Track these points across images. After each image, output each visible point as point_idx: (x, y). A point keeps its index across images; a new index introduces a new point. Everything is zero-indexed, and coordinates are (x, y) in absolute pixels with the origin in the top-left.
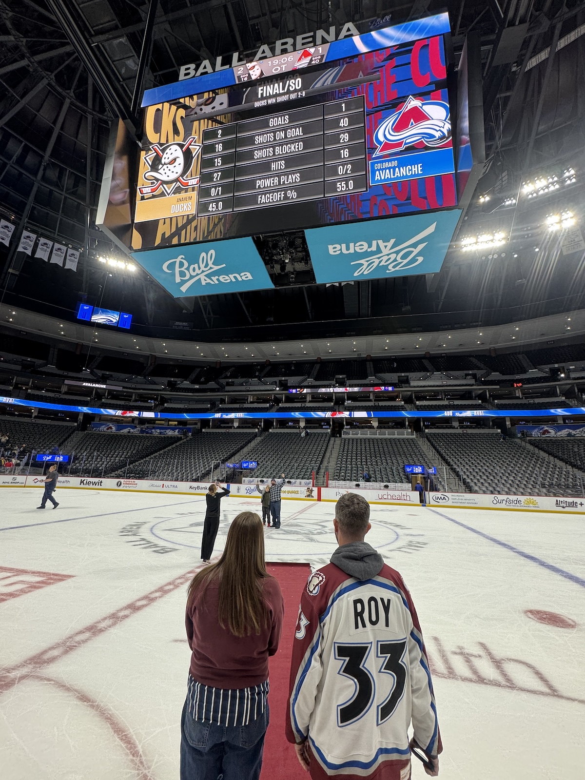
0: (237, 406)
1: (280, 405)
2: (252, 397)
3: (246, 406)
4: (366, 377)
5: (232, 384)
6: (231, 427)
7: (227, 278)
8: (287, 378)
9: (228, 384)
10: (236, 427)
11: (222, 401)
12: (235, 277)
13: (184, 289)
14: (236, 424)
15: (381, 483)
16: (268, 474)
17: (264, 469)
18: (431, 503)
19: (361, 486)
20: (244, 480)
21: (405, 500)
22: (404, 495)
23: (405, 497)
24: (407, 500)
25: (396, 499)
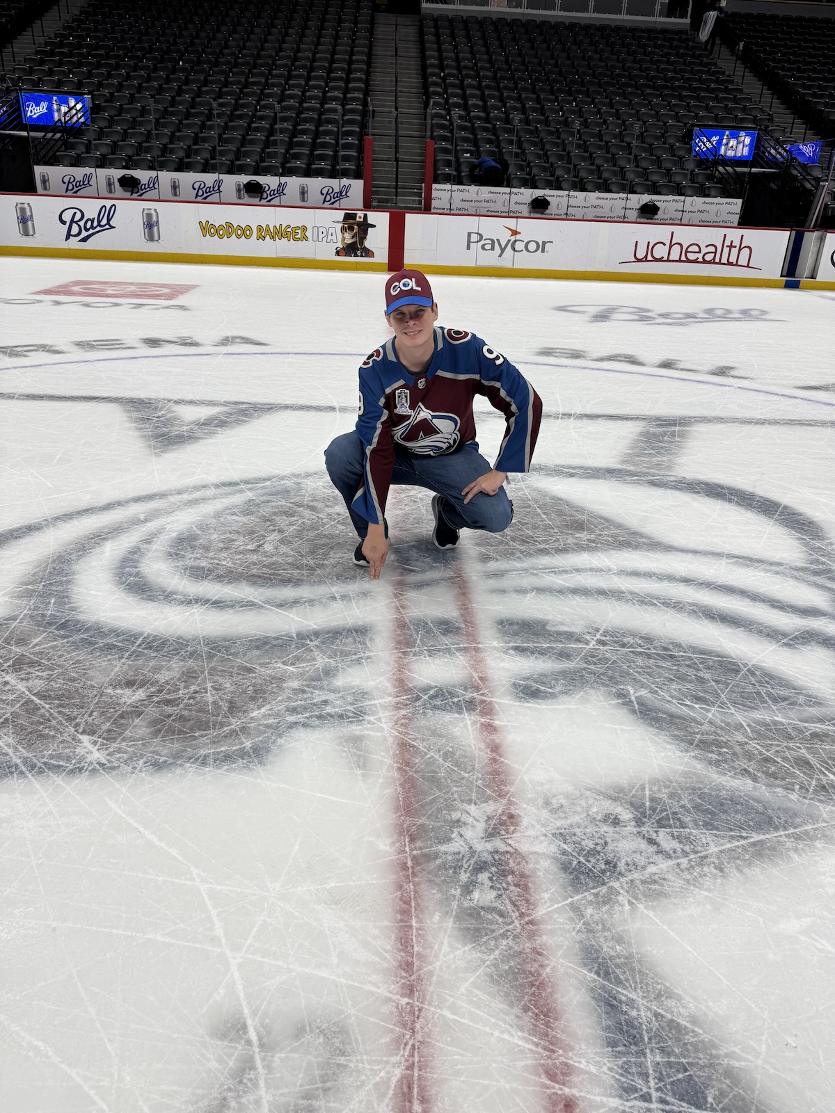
15: (630, 196)
16: (148, 150)
17: (125, 131)
18: (821, 277)
19: (552, 209)
20: (44, 176)
21: (731, 264)
22: (731, 246)
23: (735, 251)
24: (737, 265)
25: (701, 260)
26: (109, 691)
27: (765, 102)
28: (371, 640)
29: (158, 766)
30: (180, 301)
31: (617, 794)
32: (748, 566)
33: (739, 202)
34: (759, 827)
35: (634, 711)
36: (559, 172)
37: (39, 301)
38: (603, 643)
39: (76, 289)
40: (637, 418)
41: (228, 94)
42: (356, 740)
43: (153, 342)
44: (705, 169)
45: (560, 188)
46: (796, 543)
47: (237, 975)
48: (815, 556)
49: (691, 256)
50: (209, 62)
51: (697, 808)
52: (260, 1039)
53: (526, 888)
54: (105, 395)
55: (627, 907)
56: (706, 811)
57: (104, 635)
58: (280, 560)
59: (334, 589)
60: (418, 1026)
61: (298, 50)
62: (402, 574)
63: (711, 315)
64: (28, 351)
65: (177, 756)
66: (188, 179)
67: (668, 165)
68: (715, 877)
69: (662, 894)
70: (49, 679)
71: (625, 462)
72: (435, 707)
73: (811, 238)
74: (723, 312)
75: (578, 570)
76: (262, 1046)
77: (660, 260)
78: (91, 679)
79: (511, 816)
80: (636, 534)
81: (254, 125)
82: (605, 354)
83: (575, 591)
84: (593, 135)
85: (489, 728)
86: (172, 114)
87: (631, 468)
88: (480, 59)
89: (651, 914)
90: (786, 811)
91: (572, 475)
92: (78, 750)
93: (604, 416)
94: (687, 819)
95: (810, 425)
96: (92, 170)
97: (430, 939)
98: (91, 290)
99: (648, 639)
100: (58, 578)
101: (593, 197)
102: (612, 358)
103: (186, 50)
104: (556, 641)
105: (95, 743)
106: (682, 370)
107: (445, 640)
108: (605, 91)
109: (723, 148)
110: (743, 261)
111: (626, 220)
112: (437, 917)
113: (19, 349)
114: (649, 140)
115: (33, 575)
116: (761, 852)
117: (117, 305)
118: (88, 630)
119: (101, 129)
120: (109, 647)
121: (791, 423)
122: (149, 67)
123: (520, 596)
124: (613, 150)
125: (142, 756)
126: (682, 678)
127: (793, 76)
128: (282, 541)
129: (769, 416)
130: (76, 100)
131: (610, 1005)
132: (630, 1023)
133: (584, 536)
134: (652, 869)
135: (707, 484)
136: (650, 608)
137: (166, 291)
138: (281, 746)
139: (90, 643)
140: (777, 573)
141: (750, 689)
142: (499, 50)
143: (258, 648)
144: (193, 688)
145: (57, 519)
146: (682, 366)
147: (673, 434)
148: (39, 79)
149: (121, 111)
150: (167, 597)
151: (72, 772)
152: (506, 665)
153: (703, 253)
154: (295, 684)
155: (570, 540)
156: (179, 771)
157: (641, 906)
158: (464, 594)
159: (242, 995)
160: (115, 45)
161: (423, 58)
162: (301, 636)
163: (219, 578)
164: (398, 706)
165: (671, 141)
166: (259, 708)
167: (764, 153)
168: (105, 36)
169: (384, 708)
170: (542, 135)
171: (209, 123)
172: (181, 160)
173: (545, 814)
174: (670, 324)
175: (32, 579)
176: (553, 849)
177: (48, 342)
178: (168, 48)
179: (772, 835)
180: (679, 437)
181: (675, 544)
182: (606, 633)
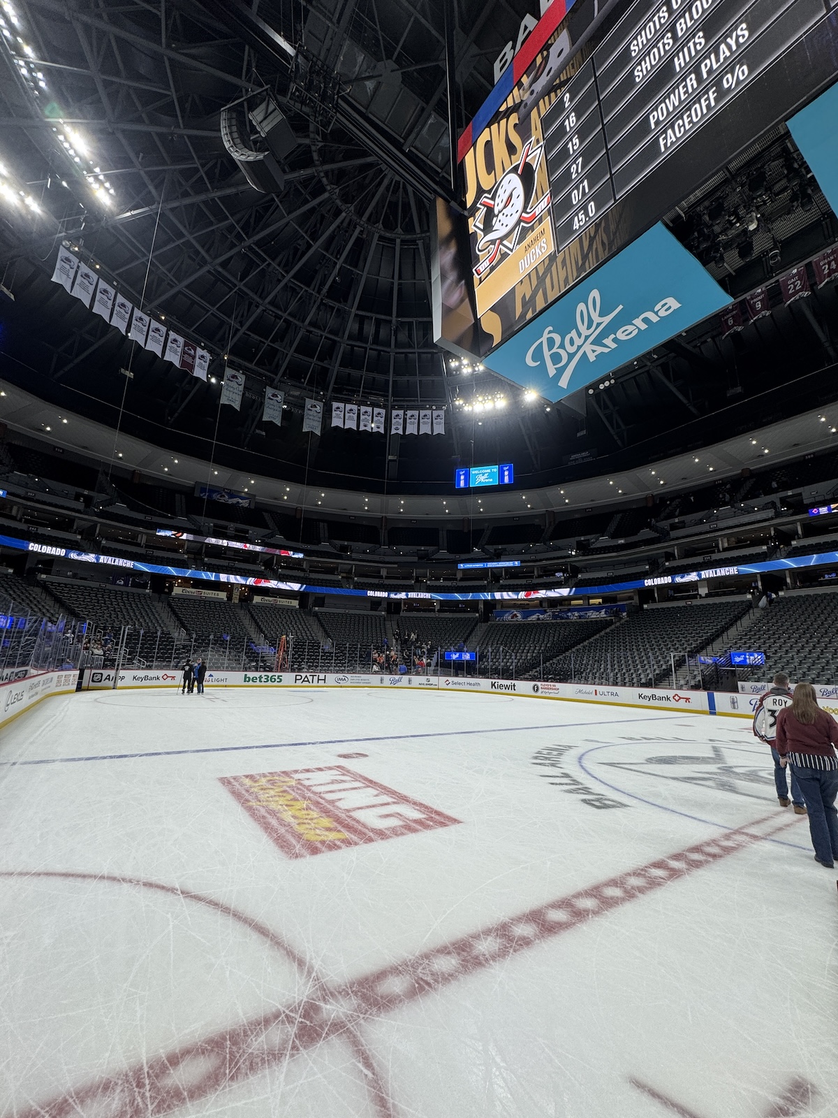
0: (699, 559)
1: (794, 543)
2: (725, 540)
3: (715, 556)
5: (683, 525)
6: (694, 597)
7: (630, 328)
8: (798, 490)
9: (674, 527)
10: (703, 595)
11: (670, 556)
12: (646, 320)
13: (563, 383)
14: (703, 591)
20: (742, 686)
86: (810, 658)
96: (766, 684)
103: (819, 627)
119: (770, 666)
130: (758, 654)
148: (740, 646)
149: (781, 658)
160: (778, 629)
168: (773, 625)
178: (808, 627)
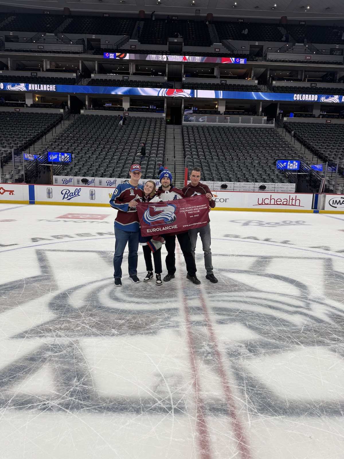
0: (28, 74)
1: (92, 76)
3: (40, 74)
4: (209, 44)
5: (16, 39)
6: (22, 105)
8: (99, 37)
9: (8, 39)
10: (29, 105)
14: (29, 101)
15: (255, 183)
16: (91, 170)
17: (83, 164)
18: (326, 209)
19: (228, 188)
20: (56, 179)
21: (293, 205)
22: (292, 199)
23: (294, 201)
24: (295, 205)
25: (282, 204)
26: (116, 320)
27: (303, 150)
28: (179, 311)
29: (132, 335)
30: (105, 220)
31: (242, 342)
32: (283, 296)
33: (295, 184)
34: (275, 348)
35: (247, 327)
36: (231, 176)
37: (59, 221)
38: (241, 313)
39: (70, 216)
40: (255, 256)
41: (118, 152)
42: (178, 331)
43: (101, 234)
44: (282, 174)
45: (231, 181)
46: (299, 291)
47: (157, 368)
48: (303, 294)
49: (278, 203)
50: (111, 142)
51: (261, 345)
52: (164, 377)
53: (219, 357)
54: (91, 250)
55: (242, 360)
56: (263, 345)
57: (111, 309)
58: (152, 293)
59: (167, 300)
60: (196, 376)
61: (141, 138)
62: (185, 296)
63: (285, 223)
64: (62, 237)
65: (136, 333)
66: (105, 180)
67: (269, 172)
68: (263, 356)
69: (250, 359)
70: (100, 318)
71: (250, 269)
72: (196, 325)
73: (321, 196)
74: (289, 222)
75: (235, 296)
76: (165, 378)
77: (267, 204)
78: (111, 318)
79: (216, 345)
80: (252, 288)
81: (127, 162)
82: (246, 236)
83: (233, 301)
84: (242, 163)
85: (211, 329)
86: (99, 158)
87: (252, 270)
88: (203, 139)
89: (247, 361)
90: (282, 346)
91: (234, 272)
92: (112, 332)
93: (244, 255)
94: (258, 346)
95: (311, 259)
96: (72, 177)
97: (198, 364)
98: (75, 217)
99: (253, 312)
100: (95, 297)
101: (243, 184)
102: (248, 238)
103: (104, 137)
104: (228, 312)
105: (116, 330)
106: (272, 242)
107: (198, 311)
108: (246, 148)
109: (288, 166)
110: (297, 204)
111: (255, 191)
112: (199, 361)
113: (59, 236)
114: (262, 164)
115: (88, 296)
116: (274, 352)
117: (85, 222)
118: (106, 308)
119: (75, 163)
120: (113, 312)
121: (305, 258)
122: (91, 143)
123: (218, 302)
124: (249, 168)
125: (127, 333)
126: (261, 320)
127: (312, 142)
128: (151, 288)
129: (298, 256)
130: (67, 154)
131: (237, 374)
132: (241, 377)
133: (236, 288)
134: (249, 354)
135: (274, 275)
136: (254, 305)
137: (99, 217)
138: (159, 332)
139: (108, 311)
140: (291, 298)
141: (278, 323)
142: (209, 136)
143: (150, 312)
144: (136, 320)
145: (89, 283)
146: (272, 240)
147: (266, 261)
148: (55, 147)
149: (82, 157)
150: (124, 301)
151: (112, 335)
152: (215, 317)
153: (282, 201)
154: (161, 320)
155: (233, 289)
156: (137, 336)
157: (245, 360)
158: (203, 301)
159: (159, 371)
160: (80, 136)
161: (183, 139)
162: (160, 310)
163: (136, 297)
164: (187, 325)
165: (270, 164)
166: (153, 324)
167: (303, 168)
168: (77, 133)
169: (184, 325)
170: (224, 163)
171: (112, 161)
172: (103, 173)
173: (224, 345)
174: (269, 226)
175: (88, 297)
176: (226, 351)
177: (68, 234)
178: (98, 137)
179: (278, 350)
180: (268, 262)
181: (263, 290)
182: (241, 311)
